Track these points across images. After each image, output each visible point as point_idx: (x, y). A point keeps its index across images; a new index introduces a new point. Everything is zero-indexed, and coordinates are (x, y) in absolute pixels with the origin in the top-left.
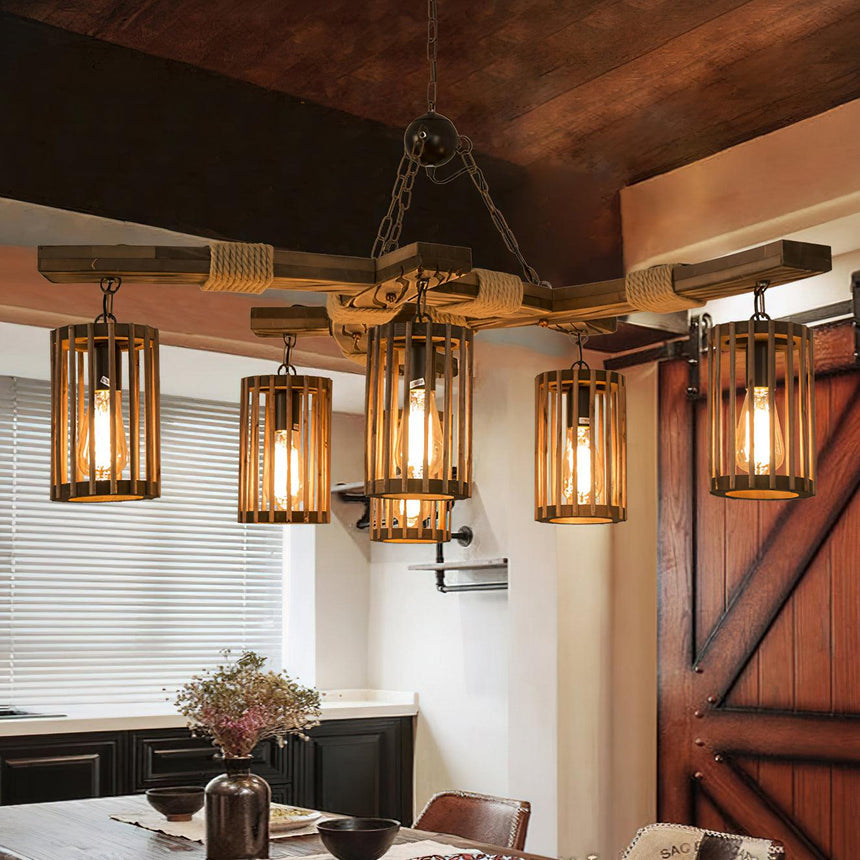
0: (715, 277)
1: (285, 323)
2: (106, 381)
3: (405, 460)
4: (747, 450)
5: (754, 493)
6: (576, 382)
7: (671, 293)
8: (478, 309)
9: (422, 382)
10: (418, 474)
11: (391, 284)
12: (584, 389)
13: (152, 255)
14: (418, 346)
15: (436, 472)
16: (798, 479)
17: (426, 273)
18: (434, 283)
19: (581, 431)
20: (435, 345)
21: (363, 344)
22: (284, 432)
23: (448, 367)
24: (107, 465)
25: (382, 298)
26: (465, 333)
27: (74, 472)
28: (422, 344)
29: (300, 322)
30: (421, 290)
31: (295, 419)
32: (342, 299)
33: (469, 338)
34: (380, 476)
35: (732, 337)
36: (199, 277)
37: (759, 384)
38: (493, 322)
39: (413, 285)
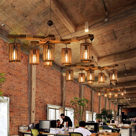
0: (81, 38)
1: (34, 43)
2: (15, 49)
3: (47, 58)
4: (85, 57)
5: (85, 62)
6: (66, 49)
7: (76, 40)
8: (55, 41)
9: (49, 49)
10: (49, 59)
11: (46, 39)
12: (67, 50)
13: (20, 35)
14: (49, 46)
15: (51, 59)
16: (90, 60)
17: (50, 38)
18: (50, 39)
19: (67, 55)
20: (51, 45)
21: (43, 45)
22: (34, 55)
23: (52, 48)
24: (15, 58)
25: (45, 40)
26: (54, 44)
27: (11, 59)
28: (49, 45)
29: (36, 43)
30: (49, 39)
31: (35, 53)
32: (40, 40)
33: (54, 45)
34: (45, 60)
35: (83, 44)
36: (25, 38)
37: (86, 50)
38: (57, 43)
39: (48, 39)
